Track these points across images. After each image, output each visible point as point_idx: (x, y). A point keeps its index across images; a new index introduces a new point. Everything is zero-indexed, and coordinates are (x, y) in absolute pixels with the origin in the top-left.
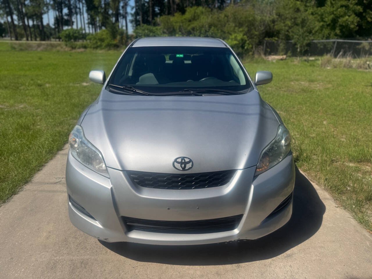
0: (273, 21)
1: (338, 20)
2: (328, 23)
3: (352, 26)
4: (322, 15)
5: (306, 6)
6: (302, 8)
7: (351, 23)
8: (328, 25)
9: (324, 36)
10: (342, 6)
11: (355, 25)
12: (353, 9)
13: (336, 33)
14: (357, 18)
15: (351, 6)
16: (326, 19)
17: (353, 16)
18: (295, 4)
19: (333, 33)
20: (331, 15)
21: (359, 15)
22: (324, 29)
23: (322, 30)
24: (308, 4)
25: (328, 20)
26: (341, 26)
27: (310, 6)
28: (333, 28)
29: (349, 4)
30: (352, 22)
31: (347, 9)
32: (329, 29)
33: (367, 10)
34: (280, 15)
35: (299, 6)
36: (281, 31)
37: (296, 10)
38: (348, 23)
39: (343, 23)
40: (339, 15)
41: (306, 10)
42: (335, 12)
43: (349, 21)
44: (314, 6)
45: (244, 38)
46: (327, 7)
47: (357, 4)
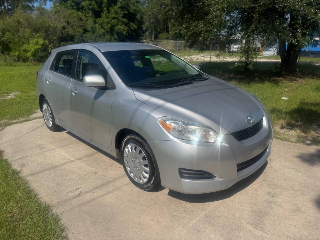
0: (64, 28)
1: (114, 28)
2: (107, 30)
3: (125, 33)
4: (102, 24)
6: (83, 18)
8: (108, 32)
10: (114, 18)
12: (122, 20)
13: (115, 38)
14: (126, 27)
15: (120, 18)
16: (106, 27)
17: (124, 25)
18: (78, 14)
19: (113, 39)
20: (108, 24)
21: (126, 24)
22: (106, 35)
23: (105, 36)
24: (87, 15)
25: (107, 27)
26: (117, 32)
27: (89, 17)
28: (112, 34)
29: (118, 16)
30: (124, 30)
31: (118, 20)
32: (109, 35)
33: (130, 22)
34: (68, 23)
35: (81, 16)
36: (75, 36)
37: (80, 19)
38: (121, 31)
39: (118, 30)
40: (114, 24)
41: (88, 20)
42: (111, 22)
43: (121, 29)
44: (92, 17)
45: (45, 42)
46: (104, 19)
47: (123, 17)
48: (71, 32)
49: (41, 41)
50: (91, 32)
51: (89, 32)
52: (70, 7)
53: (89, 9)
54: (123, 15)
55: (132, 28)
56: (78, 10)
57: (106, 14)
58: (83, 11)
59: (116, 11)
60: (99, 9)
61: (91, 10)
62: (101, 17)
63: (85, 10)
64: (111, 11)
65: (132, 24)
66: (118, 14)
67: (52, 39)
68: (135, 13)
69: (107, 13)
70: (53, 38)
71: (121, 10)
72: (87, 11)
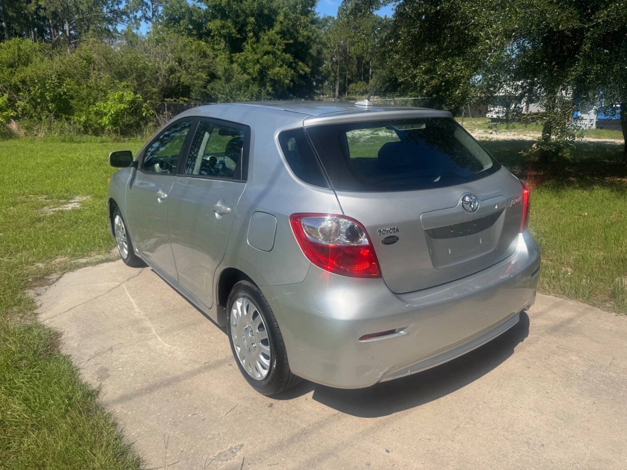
0: (172, 71)
1: (266, 72)
2: (254, 76)
3: (287, 81)
4: (244, 64)
5: (214, 49)
6: (209, 52)
7: (284, 78)
8: (254, 79)
9: (252, 96)
10: (267, 53)
11: (288, 80)
12: (282, 57)
13: (268, 91)
14: (290, 71)
15: (279, 53)
16: (251, 70)
17: (285, 67)
18: (199, 44)
19: (263, 93)
20: (255, 64)
21: (290, 65)
22: (251, 85)
23: (248, 87)
24: (216, 47)
25: (254, 71)
26: (271, 80)
27: (220, 50)
28: (262, 84)
29: (274, 49)
30: (286, 76)
31: (275, 57)
32: (257, 85)
33: (297, 60)
34: (180, 61)
35: (204, 49)
36: (192, 86)
37: (202, 54)
38: (280, 77)
39: (274, 76)
40: (267, 64)
41: (217, 56)
42: (261, 61)
43: (280, 74)
44: (225, 50)
45: (137, 98)
46: (248, 53)
47: (285, 51)
48: (185, 79)
49: (129, 96)
50: (223, 78)
51: (220, 78)
52: (185, 32)
53: (220, 35)
54: (284, 47)
55: (301, 72)
56: (200, 37)
57: (253, 45)
58: (209, 39)
59: (272, 39)
60: (239, 36)
61: (225, 37)
62: (242, 51)
63: (213, 37)
64: (261, 40)
65: (300, 63)
66: (274, 45)
67: (150, 91)
68: (308, 43)
69: (254, 43)
70: (152, 90)
71: (281, 38)
72: (217, 39)
